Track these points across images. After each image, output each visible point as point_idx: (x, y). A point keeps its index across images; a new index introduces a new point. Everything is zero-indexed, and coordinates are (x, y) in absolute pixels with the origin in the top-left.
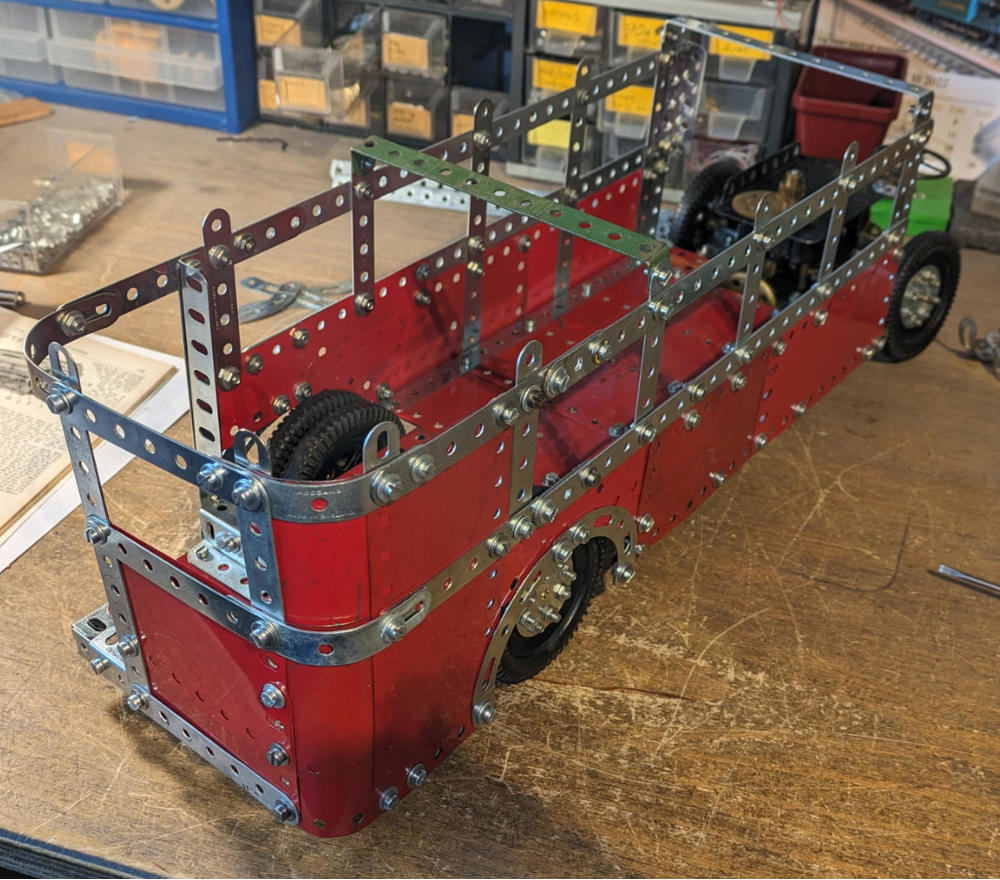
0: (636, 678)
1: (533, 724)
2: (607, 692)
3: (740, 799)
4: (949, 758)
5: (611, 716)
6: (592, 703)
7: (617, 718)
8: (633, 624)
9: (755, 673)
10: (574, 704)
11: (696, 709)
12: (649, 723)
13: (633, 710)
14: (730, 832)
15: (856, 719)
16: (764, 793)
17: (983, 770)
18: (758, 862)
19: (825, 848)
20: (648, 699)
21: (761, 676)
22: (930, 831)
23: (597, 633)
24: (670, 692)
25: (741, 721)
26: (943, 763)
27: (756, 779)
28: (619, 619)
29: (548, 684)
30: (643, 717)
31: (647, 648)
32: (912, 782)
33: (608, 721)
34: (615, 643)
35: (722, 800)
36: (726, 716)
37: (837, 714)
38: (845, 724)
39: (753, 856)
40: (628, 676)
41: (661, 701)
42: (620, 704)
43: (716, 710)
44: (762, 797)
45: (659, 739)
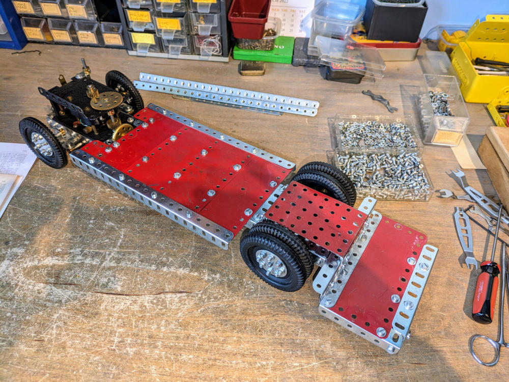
0: (169, 287)
1: (128, 317)
2: (158, 296)
4: (285, 300)
5: (159, 307)
6: (152, 302)
7: (162, 307)
8: (170, 261)
9: (215, 275)
10: (145, 304)
11: (192, 296)
12: (173, 307)
13: (168, 302)
15: (252, 289)
17: (297, 303)
20: (174, 296)
23: (156, 268)
24: (183, 290)
25: (209, 298)
26: (283, 303)
27: (214, 325)
28: (165, 259)
29: (135, 297)
30: (172, 304)
31: (175, 271)
32: (271, 314)
33: (158, 310)
34: (162, 271)
35: (200, 338)
36: (203, 298)
38: (248, 291)
40: (167, 286)
41: (179, 295)
42: (163, 300)
43: (200, 295)
45: (177, 314)
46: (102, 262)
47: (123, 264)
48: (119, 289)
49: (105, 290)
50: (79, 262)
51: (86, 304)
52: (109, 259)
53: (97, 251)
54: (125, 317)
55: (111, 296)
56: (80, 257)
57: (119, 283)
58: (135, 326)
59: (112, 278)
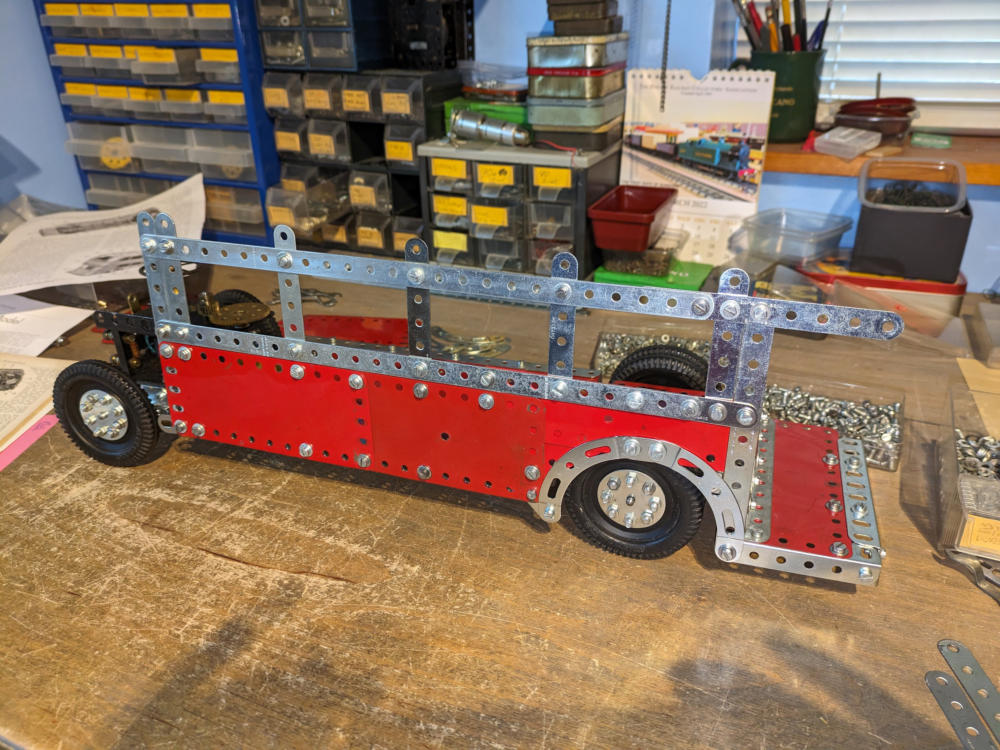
0: (322, 566)
1: (228, 595)
2: (296, 575)
3: (348, 655)
5: (288, 592)
6: (280, 582)
7: (292, 593)
8: (344, 530)
9: (413, 566)
10: (267, 582)
11: (354, 589)
12: (312, 598)
13: (307, 588)
14: (325, 680)
15: (470, 601)
16: (369, 652)
18: (334, 704)
19: (391, 695)
20: (323, 581)
21: (416, 568)
22: (482, 687)
23: (314, 535)
24: (342, 577)
25: (382, 598)
27: (369, 641)
28: (336, 526)
29: (256, 568)
30: (312, 593)
31: (344, 546)
33: (284, 595)
34: (323, 541)
35: (333, 655)
36: (373, 595)
37: (458, 597)
38: (460, 604)
39: (332, 698)
40: (318, 564)
41: (331, 582)
42: (300, 583)
43: (368, 590)
44: (366, 656)
45: (314, 608)
46: (233, 510)
47: (264, 520)
48: (238, 552)
49: (214, 550)
50: (199, 503)
51: (175, 561)
52: (247, 508)
53: (235, 494)
54: (223, 594)
55: (220, 559)
56: (204, 498)
57: (243, 544)
58: (232, 610)
59: (235, 535)
